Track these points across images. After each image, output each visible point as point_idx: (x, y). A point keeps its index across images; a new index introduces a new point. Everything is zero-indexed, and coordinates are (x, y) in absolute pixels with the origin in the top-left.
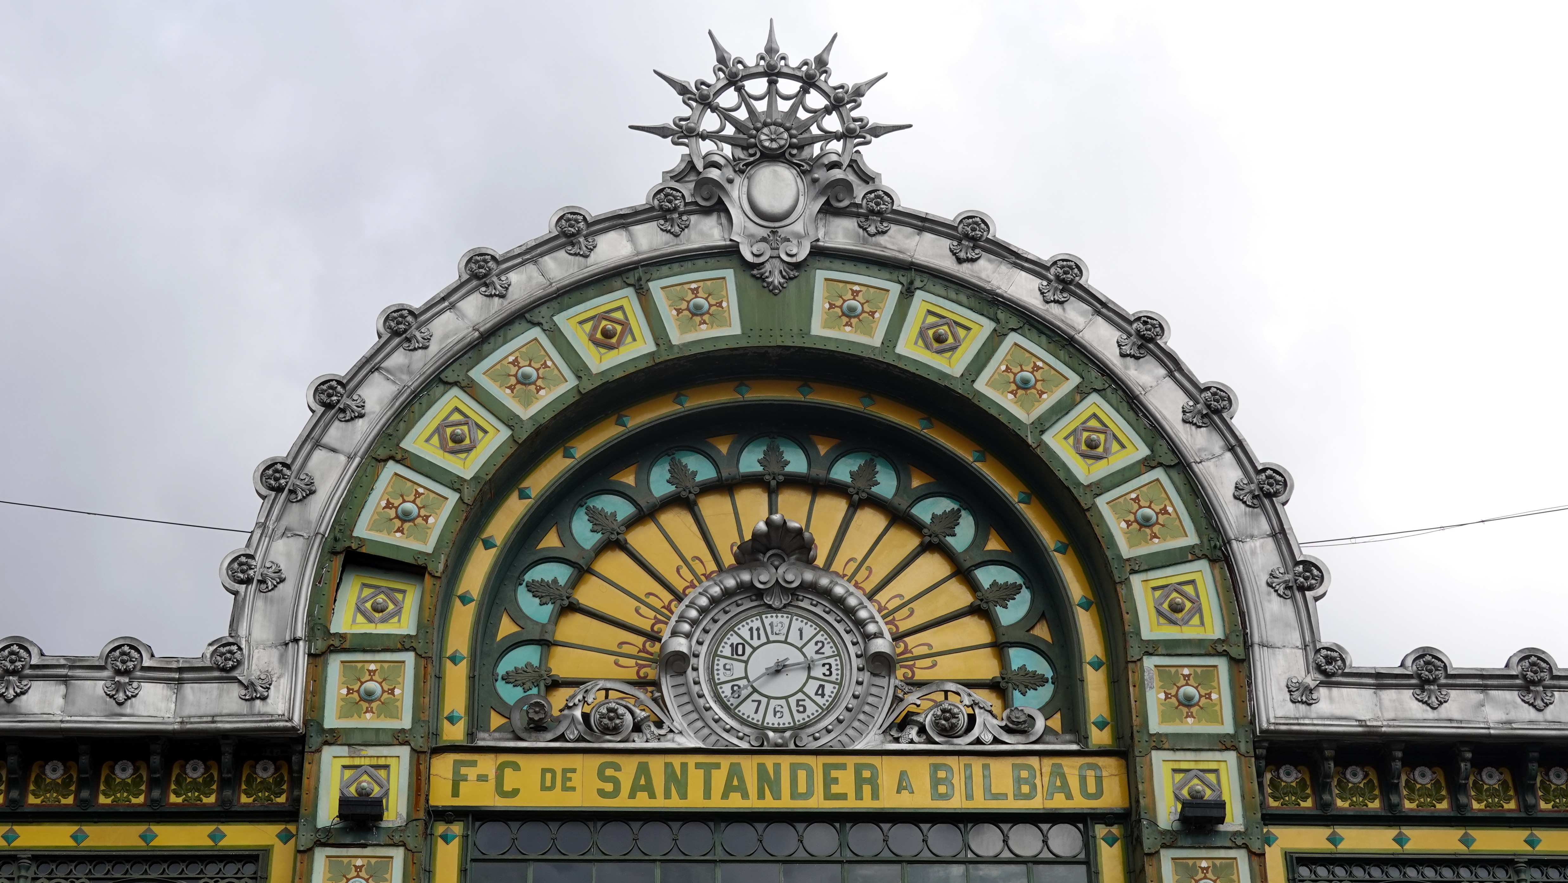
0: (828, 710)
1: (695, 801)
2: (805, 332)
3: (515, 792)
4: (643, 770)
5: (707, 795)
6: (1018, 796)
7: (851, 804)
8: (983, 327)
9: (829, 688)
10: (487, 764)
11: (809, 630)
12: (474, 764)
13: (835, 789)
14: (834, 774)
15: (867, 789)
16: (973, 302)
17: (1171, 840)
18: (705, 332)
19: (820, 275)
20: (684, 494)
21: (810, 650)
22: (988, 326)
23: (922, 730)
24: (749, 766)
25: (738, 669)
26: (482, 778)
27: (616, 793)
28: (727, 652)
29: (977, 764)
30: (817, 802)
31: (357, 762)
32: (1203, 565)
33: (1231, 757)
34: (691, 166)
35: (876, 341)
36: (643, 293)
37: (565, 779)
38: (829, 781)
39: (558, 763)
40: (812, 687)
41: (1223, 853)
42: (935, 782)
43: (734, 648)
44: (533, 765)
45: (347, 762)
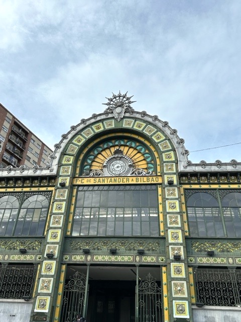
0: (124, 172)
2: (122, 126)
3: (83, 182)
4: (99, 179)
5: (107, 182)
6: (147, 182)
7: (125, 183)
8: (144, 124)
9: (124, 169)
10: (80, 179)
13: (123, 181)
14: (124, 179)
15: (128, 181)
16: (143, 122)
17: (167, 186)
18: (110, 127)
19: (124, 120)
20: (108, 147)
21: (122, 165)
22: (145, 124)
23: (135, 174)
24: (113, 178)
25: (113, 167)
26: (80, 181)
27: (96, 182)
29: (142, 178)
30: (121, 183)
32: (172, 152)
33: (175, 175)
34: (109, 108)
35: (131, 127)
36: (103, 123)
37: (90, 181)
39: (89, 179)
40: (122, 169)
41: (174, 188)
42: (136, 180)
43: (112, 165)
44: (86, 179)
45: (62, 179)
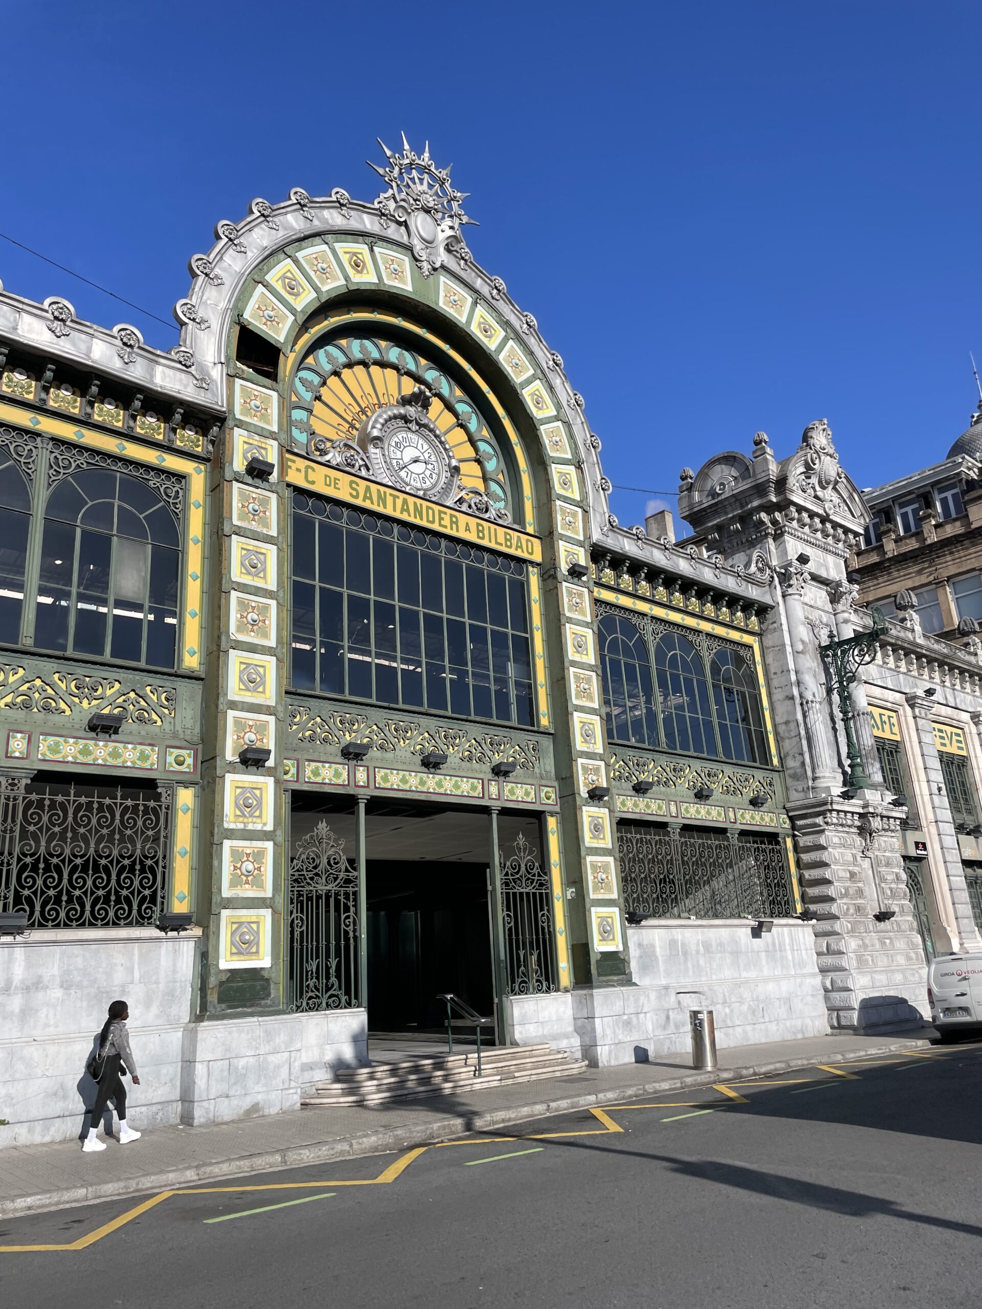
0: (434, 486)
1: (389, 511)
2: (437, 302)
3: (313, 483)
5: (395, 510)
6: (507, 546)
7: (449, 532)
8: (500, 331)
9: (434, 476)
10: (301, 464)
11: (426, 447)
12: (294, 462)
13: (443, 523)
14: (442, 515)
15: (454, 526)
16: (497, 319)
17: (566, 579)
18: (396, 283)
19: (444, 278)
20: (367, 361)
21: (426, 455)
22: (502, 332)
23: (470, 507)
24: (411, 501)
25: (399, 455)
26: (298, 470)
27: (357, 497)
28: (394, 444)
29: (491, 527)
30: (436, 527)
31: (251, 441)
32: (573, 468)
33: (584, 550)
34: (393, 196)
35: (464, 321)
36: (372, 251)
37: (335, 484)
38: (441, 519)
39: (332, 474)
40: (428, 473)
41: (580, 588)
42: (478, 531)
43: (397, 443)
44: (321, 471)
45: (246, 440)
